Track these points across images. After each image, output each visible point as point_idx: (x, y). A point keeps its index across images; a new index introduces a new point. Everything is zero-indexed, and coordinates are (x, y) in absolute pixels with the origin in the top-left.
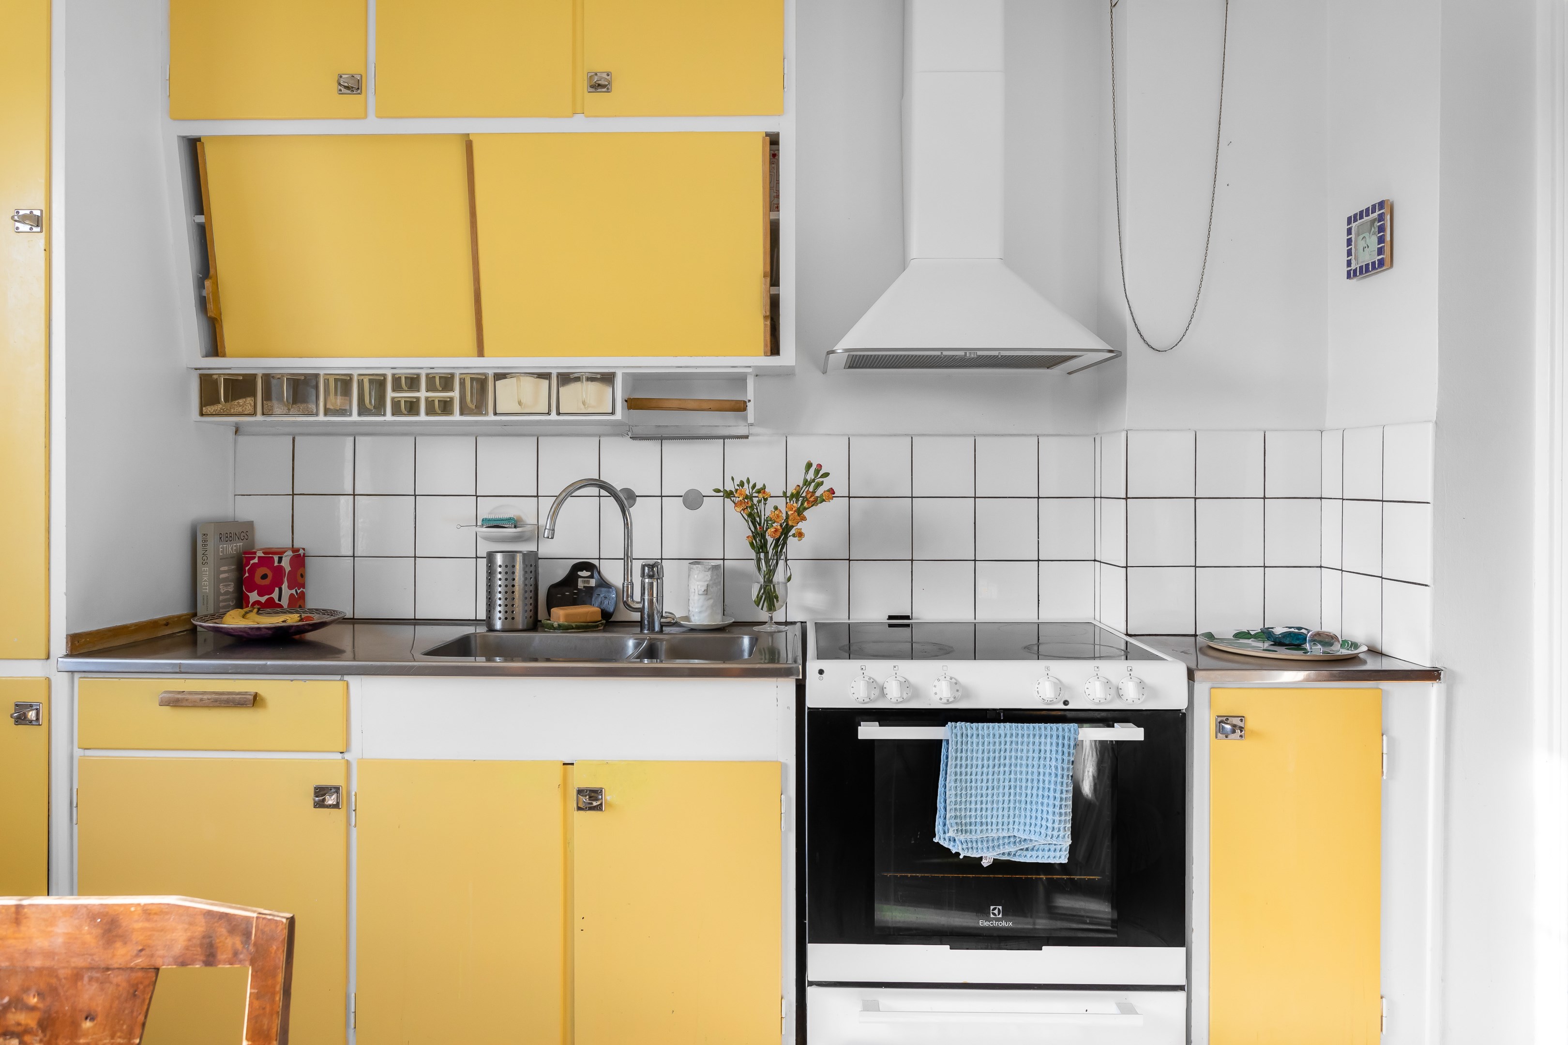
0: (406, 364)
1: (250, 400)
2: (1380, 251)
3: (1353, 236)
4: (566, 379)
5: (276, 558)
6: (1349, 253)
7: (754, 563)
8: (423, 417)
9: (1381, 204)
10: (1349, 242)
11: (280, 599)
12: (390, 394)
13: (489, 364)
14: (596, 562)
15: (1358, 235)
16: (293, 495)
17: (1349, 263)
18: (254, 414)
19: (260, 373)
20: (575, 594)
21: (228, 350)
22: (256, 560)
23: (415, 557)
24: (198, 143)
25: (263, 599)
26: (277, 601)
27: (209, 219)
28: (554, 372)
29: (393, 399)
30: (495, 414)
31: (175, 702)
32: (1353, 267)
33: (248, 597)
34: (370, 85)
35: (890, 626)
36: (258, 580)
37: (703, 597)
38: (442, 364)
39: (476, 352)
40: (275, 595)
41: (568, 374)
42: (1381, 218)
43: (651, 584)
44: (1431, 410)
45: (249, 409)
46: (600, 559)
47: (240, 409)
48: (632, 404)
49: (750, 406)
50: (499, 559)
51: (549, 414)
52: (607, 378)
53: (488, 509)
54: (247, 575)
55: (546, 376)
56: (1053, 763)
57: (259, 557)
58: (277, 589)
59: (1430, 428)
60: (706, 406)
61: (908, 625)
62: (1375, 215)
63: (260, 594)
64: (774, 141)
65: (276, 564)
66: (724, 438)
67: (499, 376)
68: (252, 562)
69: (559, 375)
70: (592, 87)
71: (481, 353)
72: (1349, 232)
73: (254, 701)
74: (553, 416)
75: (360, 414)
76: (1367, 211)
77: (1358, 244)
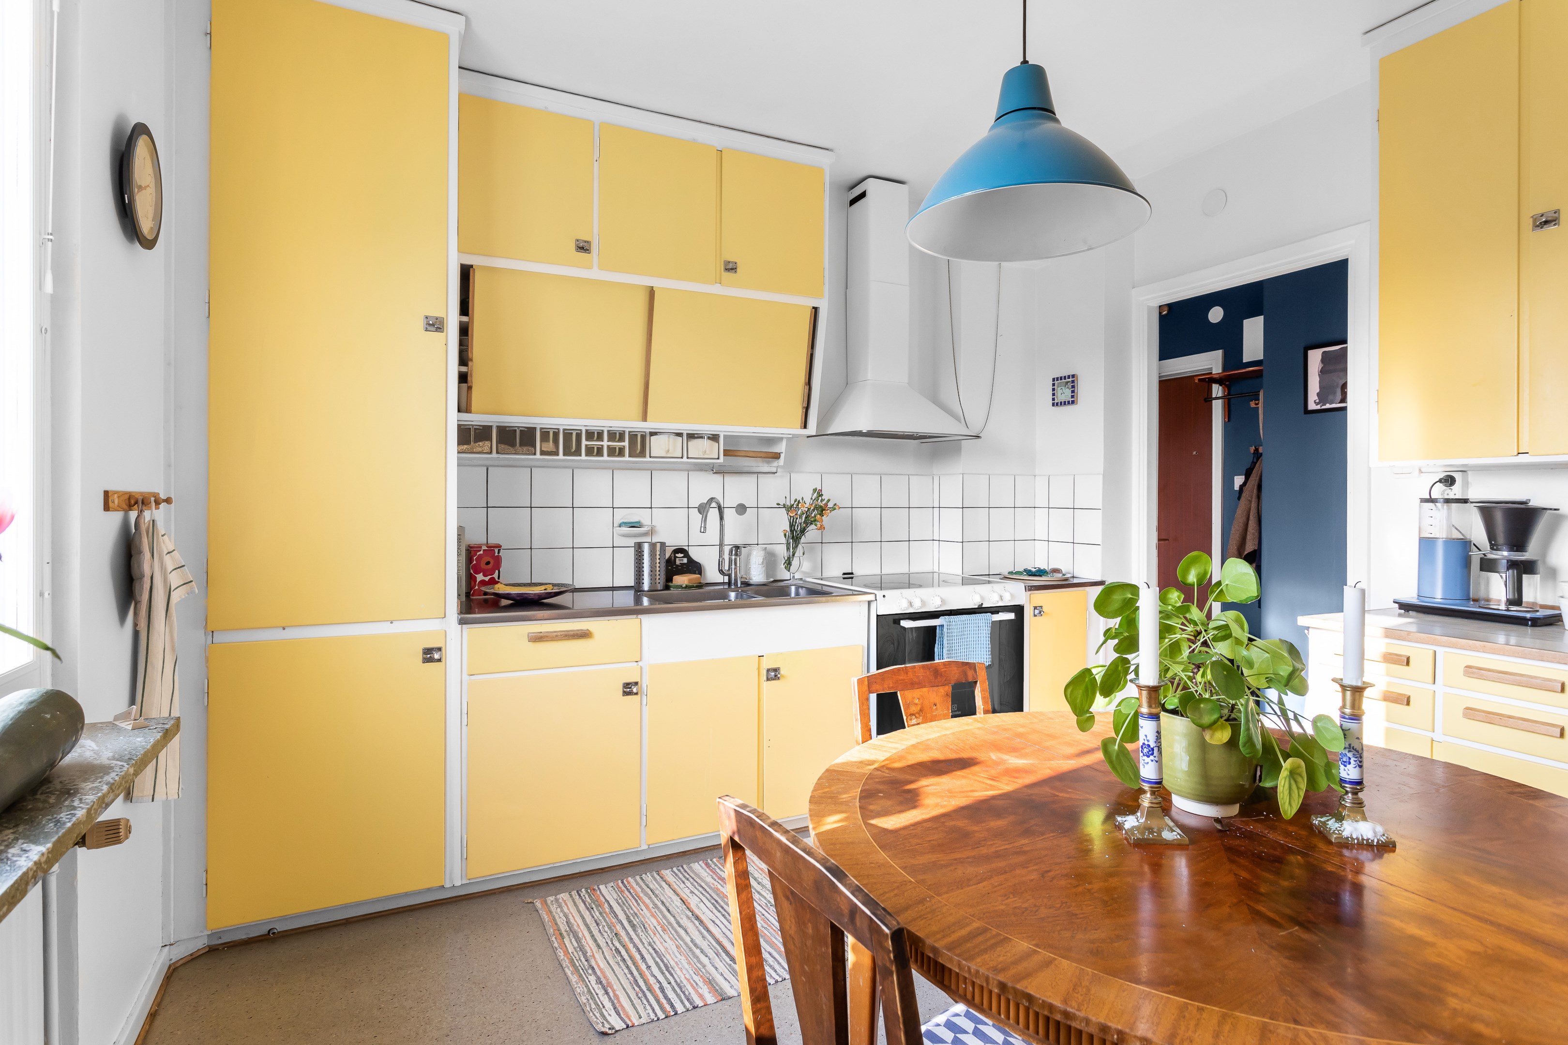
0: (595, 424)
1: (488, 443)
2: (1073, 397)
3: (1056, 387)
4: (691, 436)
5: (496, 551)
6: (1054, 395)
7: (785, 547)
8: (605, 457)
9: (1073, 376)
10: (1053, 390)
11: (499, 578)
12: (584, 442)
13: (647, 426)
14: (686, 548)
15: (1058, 387)
16: (487, 507)
17: (1053, 399)
18: (491, 453)
19: (494, 425)
20: (674, 568)
21: (473, 408)
22: (481, 552)
23: (573, 548)
24: (471, 269)
25: (487, 579)
26: (497, 580)
27: (472, 319)
28: (685, 433)
29: (586, 445)
30: (650, 457)
31: (538, 638)
32: (1056, 401)
33: (476, 577)
34: (594, 248)
35: (844, 578)
36: (483, 565)
37: (760, 566)
38: (617, 425)
39: (641, 418)
40: (496, 576)
41: (694, 434)
42: (1073, 382)
43: (735, 559)
44: (1101, 469)
45: (487, 449)
46: (688, 546)
47: (480, 449)
48: (727, 453)
49: (782, 456)
50: (646, 548)
51: (682, 458)
52: (714, 438)
53: (621, 516)
54: (475, 562)
55: (679, 435)
56: (984, 631)
57: (484, 550)
58: (497, 571)
59: (1101, 476)
60: (759, 455)
61: (852, 578)
62: (1070, 380)
63: (485, 575)
64: (816, 309)
65: (496, 554)
66: (758, 473)
67: (652, 434)
68: (478, 553)
69: (688, 434)
70: (726, 269)
71: (645, 418)
72: (1054, 385)
73: (584, 635)
74: (685, 459)
75: (564, 455)
76: (1065, 378)
77: (1059, 391)
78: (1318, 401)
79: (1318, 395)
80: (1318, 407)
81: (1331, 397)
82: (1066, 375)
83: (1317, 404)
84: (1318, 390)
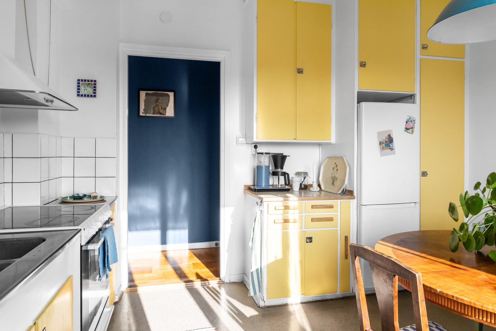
9: (95, 81)
17: (78, 92)
59: (116, 140)
76: (88, 81)
77: (82, 88)
78: (144, 112)
79: (144, 110)
80: (144, 115)
81: (149, 112)
82: (90, 79)
83: (143, 114)
84: (144, 108)
